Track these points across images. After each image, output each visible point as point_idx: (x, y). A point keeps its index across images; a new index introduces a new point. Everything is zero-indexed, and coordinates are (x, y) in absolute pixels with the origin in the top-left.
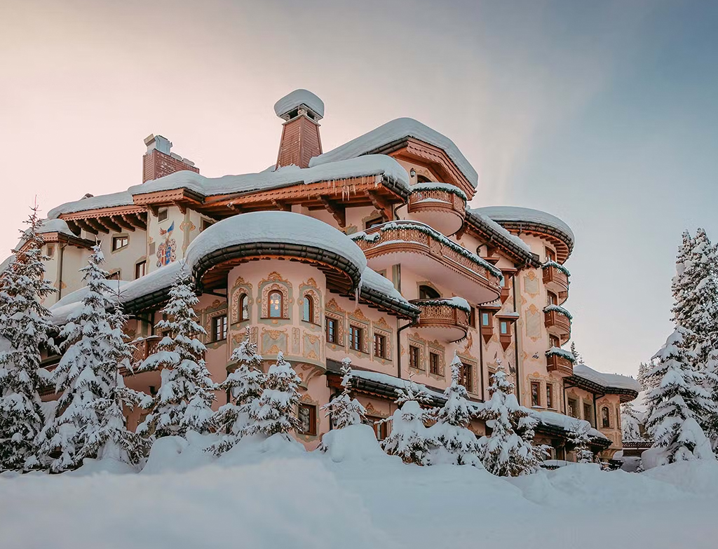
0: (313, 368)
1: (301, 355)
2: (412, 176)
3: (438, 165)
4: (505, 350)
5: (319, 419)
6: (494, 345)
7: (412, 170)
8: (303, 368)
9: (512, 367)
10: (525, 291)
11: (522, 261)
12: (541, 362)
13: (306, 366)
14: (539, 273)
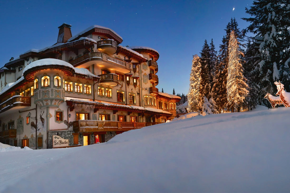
0: (59, 100)
1: (54, 97)
2: (99, 38)
3: (108, 34)
4: (135, 87)
5: (64, 116)
6: (131, 87)
7: (99, 37)
8: (55, 101)
9: (138, 93)
10: (143, 69)
11: (141, 61)
12: (148, 91)
13: (56, 100)
14: (147, 63)
